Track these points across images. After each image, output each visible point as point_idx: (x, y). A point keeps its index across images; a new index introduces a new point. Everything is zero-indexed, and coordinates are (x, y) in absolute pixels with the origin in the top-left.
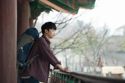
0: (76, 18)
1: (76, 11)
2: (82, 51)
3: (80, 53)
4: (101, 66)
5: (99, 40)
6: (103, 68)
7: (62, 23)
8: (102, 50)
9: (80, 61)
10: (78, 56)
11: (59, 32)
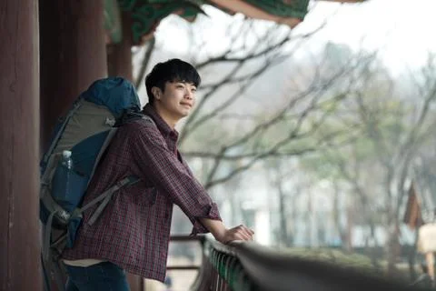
0: (307, 36)
1: (296, 10)
2: (342, 165)
3: (335, 171)
4: (418, 223)
5: (407, 123)
6: (424, 231)
7: (250, 57)
8: (418, 161)
9: (336, 202)
10: (325, 184)
11: (242, 90)
